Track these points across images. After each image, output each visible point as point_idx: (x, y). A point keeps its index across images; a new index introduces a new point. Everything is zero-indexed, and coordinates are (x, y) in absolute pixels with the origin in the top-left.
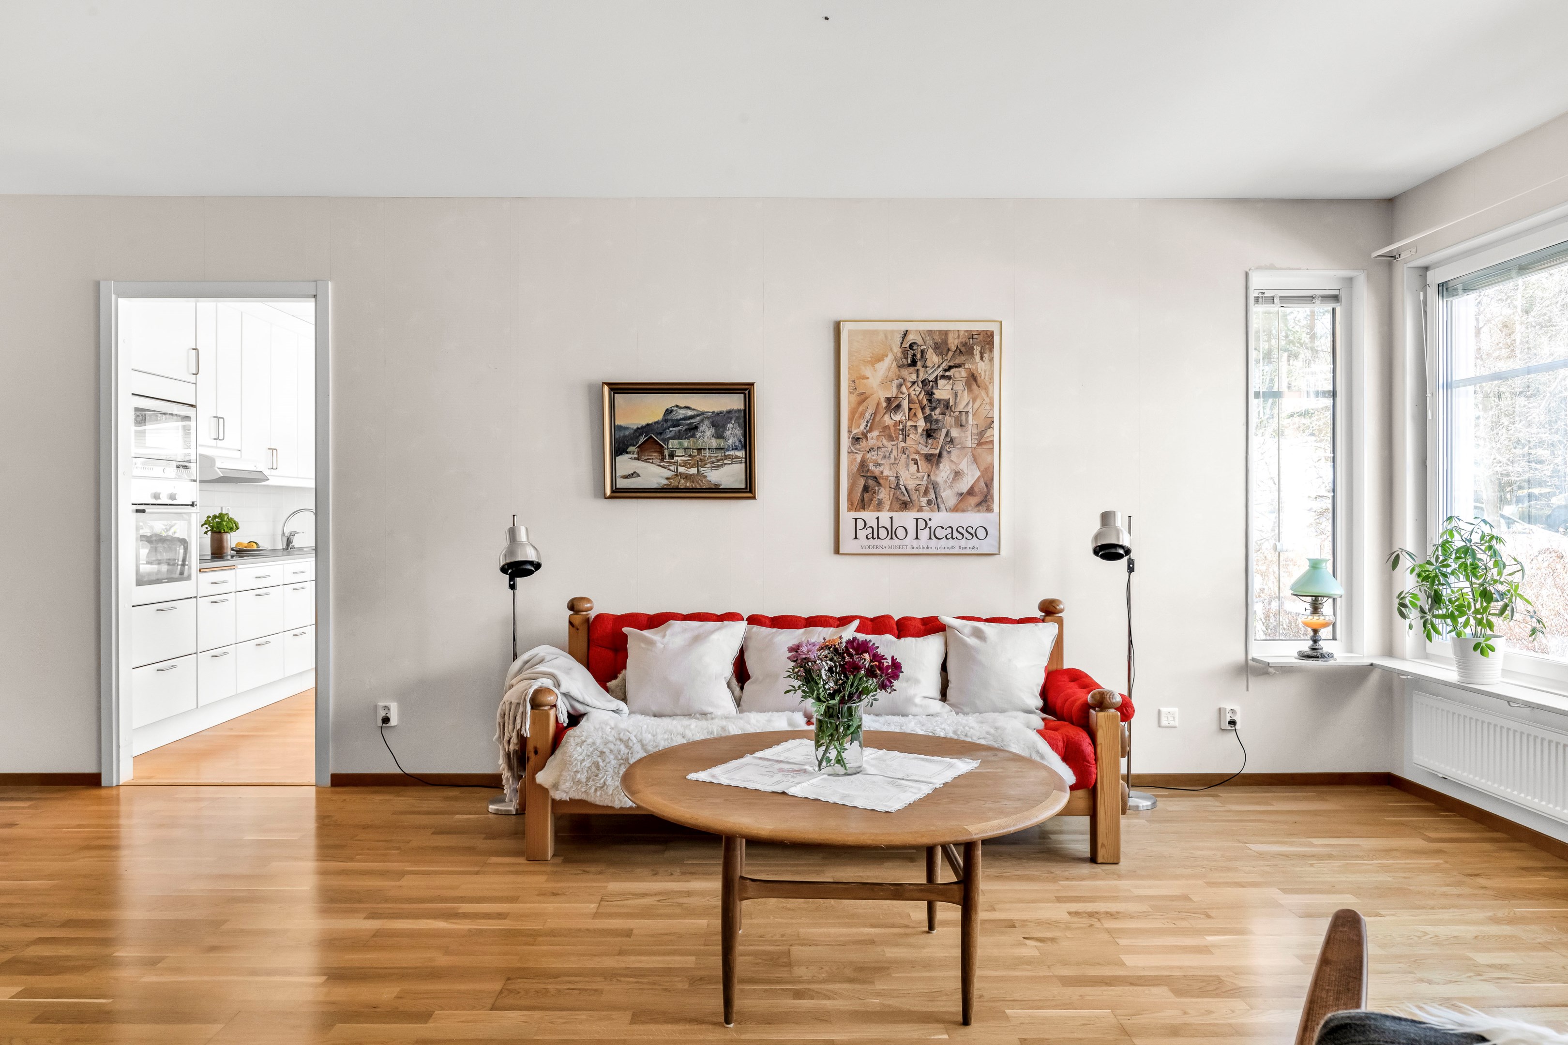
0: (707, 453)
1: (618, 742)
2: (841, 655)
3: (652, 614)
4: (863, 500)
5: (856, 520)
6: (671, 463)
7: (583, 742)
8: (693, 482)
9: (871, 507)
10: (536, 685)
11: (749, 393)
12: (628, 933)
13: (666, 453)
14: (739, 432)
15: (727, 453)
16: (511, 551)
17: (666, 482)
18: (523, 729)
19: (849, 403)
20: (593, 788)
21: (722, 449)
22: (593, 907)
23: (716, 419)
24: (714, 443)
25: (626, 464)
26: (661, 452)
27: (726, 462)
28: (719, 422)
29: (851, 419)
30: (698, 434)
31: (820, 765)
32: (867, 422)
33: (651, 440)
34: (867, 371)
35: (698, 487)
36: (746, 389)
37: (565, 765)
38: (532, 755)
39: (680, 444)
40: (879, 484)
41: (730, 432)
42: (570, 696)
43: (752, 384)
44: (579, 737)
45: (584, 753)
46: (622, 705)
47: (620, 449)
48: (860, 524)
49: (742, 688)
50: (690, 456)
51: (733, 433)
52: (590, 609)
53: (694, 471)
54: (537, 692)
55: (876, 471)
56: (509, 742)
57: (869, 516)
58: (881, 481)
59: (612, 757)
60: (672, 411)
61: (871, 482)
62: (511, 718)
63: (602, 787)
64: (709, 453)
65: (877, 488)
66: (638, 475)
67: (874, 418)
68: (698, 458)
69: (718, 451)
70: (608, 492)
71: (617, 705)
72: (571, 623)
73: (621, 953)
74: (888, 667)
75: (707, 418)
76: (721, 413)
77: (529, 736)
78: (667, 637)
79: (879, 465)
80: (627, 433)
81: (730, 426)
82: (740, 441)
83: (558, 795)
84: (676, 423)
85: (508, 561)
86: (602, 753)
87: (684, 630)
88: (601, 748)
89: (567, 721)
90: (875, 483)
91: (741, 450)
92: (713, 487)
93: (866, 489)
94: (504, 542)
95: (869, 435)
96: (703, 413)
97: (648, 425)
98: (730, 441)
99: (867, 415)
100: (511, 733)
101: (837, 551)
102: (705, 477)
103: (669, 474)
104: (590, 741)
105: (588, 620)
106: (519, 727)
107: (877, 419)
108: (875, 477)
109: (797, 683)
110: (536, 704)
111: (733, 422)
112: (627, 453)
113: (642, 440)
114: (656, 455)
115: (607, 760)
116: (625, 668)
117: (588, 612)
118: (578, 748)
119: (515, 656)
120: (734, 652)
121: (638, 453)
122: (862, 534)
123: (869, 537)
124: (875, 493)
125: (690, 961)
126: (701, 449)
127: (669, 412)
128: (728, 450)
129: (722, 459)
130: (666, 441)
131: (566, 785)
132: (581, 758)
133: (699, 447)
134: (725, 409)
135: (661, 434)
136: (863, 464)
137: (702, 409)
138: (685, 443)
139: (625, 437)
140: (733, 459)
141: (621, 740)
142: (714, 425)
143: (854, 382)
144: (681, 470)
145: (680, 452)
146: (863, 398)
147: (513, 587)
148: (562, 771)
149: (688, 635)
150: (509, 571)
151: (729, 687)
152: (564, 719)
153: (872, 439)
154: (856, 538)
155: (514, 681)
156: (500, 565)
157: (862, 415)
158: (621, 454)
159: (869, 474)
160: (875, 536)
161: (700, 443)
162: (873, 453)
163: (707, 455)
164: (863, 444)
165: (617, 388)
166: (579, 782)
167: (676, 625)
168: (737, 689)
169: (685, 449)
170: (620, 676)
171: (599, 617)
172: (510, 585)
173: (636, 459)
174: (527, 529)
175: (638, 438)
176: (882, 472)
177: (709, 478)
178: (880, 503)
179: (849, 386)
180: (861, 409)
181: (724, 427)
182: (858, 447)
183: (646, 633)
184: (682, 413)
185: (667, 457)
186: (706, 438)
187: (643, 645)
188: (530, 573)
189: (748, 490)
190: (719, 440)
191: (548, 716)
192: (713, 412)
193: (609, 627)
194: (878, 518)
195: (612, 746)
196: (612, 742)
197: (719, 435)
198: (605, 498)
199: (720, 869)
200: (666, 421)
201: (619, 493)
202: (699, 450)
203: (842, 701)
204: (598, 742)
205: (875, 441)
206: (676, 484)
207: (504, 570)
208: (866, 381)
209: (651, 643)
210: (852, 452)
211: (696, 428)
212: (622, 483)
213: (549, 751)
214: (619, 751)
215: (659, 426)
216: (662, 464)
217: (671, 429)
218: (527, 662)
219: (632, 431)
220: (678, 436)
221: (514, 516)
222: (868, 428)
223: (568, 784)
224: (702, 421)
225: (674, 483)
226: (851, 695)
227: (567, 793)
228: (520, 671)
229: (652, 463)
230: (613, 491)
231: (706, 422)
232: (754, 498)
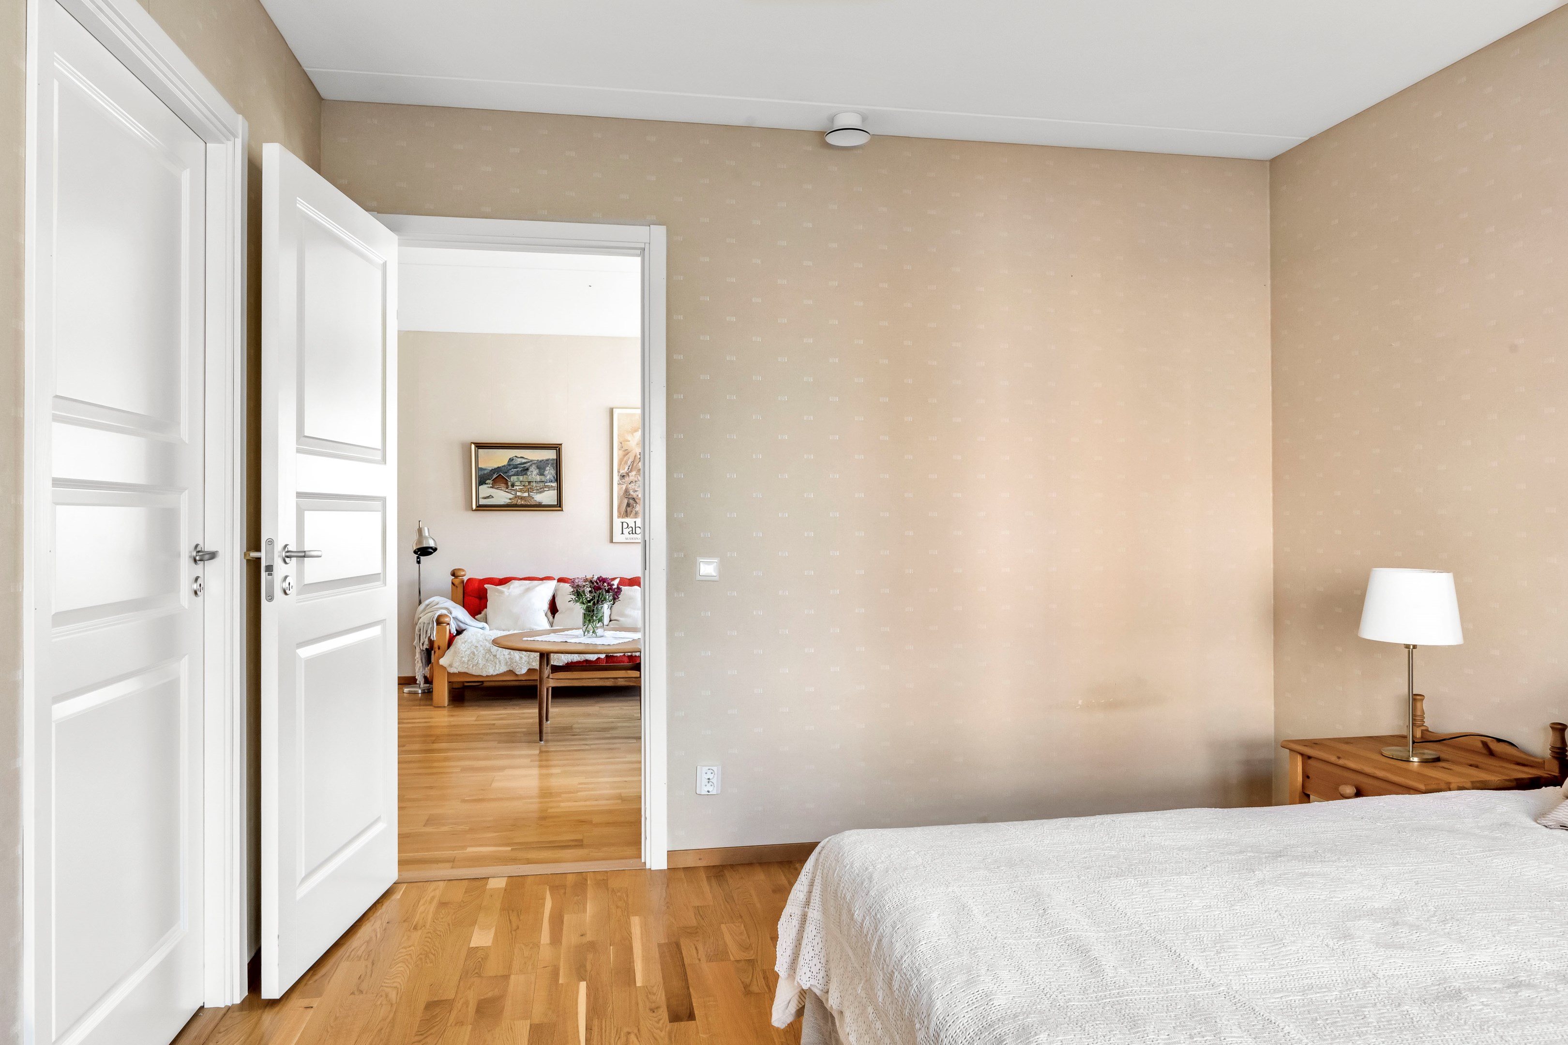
0: (534, 484)
1: (485, 641)
2: (593, 583)
3: (501, 578)
4: (626, 512)
5: (622, 523)
6: (513, 490)
7: (466, 642)
8: (526, 501)
9: (631, 516)
10: (438, 613)
11: (559, 449)
12: (494, 724)
13: (509, 484)
14: (553, 472)
15: (546, 484)
16: (420, 540)
17: (510, 501)
18: (432, 636)
19: (618, 455)
20: (472, 665)
21: (543, 482)
22: (474, 719)
23: (539, 464)
24: (538, 478)
25: (485, 490)
26: (507, 484)
27: (545, 489)
28: (541, 466)
29: (620, 464)
30: (529, 473)
31: (584, 634)
32: (629, 466)
33: (501, 476)
34: (629, 438)
35: (529, 504)
36: (558, 447)
37: (455, 652)
38: (437, 649)
39: (518, 479)
40: (636, 503)
41: (548, 472)
42: (457, 619)
43: (561, 444)
44: (463, 639)
45: (466, 647)
46: (485, 625)
47: (482, 481)
48: (625, 525)
49: (554, 617)
50: (524, 486)
51: (550, 472)
52: (464, 575)
53: (526, 494)
54: (439, 616)
55: (634, 495)
56: (423, 644)
57: (630, 521)
58: (637, 501)
59: (481, 649)
60: (513, 459)
61: (631, 501)
62: (425, 631)
63: (476, 665)
64: (535, 484)
65: (635, 505)
66: (493, 497)
67: (632, 466)
68: (529, 487)
69: (540, 483)
70: (474, 507)
71: (483, 625)
72: (452, 583)
73: (490, 729)
74: (615, 589)
75: (534, 463)
76: (543, 461)
77: (435, 639)
78: (511, 589)
79: (636, 491)
80: (486, 472)
81: (548, 468)
82: (554, 477)
83: (452, 670)
84: (516, 467)
85: (418, 547)
86: (476, 647)
87: (521, 586)
88: (476, 644)
89: (456, 632)
90: (634, 502)
91: (554, 482)
92: (538, 504)
93: (628, 505)
94: (415, 537)
95: (630, 474)
96: (531, 461)
97: (498, 467)
98: (548, 477)
99: (629, 463)
100: (424, 639)
101: (611, 541)
102: (533, 498)
103: (511, 496)
104: (469, 641)
105: (463, 582)
106: (429, 635)
107: (635, 465)
108: (634, 498)
109: (574, 597)
110: (439, 623)
111: (549, 466)
112: (486, 484)
113: (495, 476)
114: (503, 485)
115: (479, 650)
116: (486, 608)
117: (463, 577)
118: (463, 645)
119: (420, 603)
120: (549, 597)
121: (492, 484)
122: (626, 531)
123: (630, 533)
124: (633, 507)
125: (524, 730)
126: (530, 482)
127: (511, 460)
128: (546, 482)
129: (543, 488)
130: (509, 477)
131: (456, 664)
132: (464, 649)
133: (529, 481)
134: (545, 458)
135: (506, 473)
136: (627, 491)
137: (531, 458)
138: (521, 478)
139: (484, 474)
140: (550, 488)
141: (486, 640)
142: (538, 468)
143: (621, 443)
144: (519, 494)
145: (517, 484)
146: (626, 453)
147: (419, 562)
148: (454, 657)
149: (523, 588)
150: (419, 553)
151: (546, 616)
152: (454, 632)
153: (632, 476)
154: (622, 533)
155: (421, 615)
156: (413, 549)
157: (626, 463)
158: (482, 485)
159: (630, 497)
160: (634, 532)
161: (530, 479)
162: (632, 484)
163: (534, 485)
164: (627, 479)
165: (480, 446)
166: (464, 662)
167: (516, 583)
168: (551, 618)
169: (521, 482)
170: (483, 613)
171: (469, 580)
172: (417, 561)
173: (491, 487)
174: (428, 529)
175: (492, 475)
176: (638, 495)
177: (535, 499)
178: (636, 513)
179: (618, 446)
180: (625, 459)
181: (544, 469)
182: (624, 481)
183: (498, 587)
184: (519, 461)
185: (510, 487)
186: (533, 475)
187: (497, 594)
188: (431, 553)
189: (559, 505)
190: (541, 477)
191: (446, 629)
192: (538, 460)
193: (476, 585)
194: (635, 522)
195: (481, 643)
196: (481, 641)
197: (541, 474)
198: (473, 511)
199: (538, 706)
200: (509, 465)
201: (481, 508)
202: (529, 482)
203: (594, 604)
204: (474, 641)
205: (634, 477)
206: (516, 502)
207: (415, 552)
208: (628, 443)
209: (502, 592)
210: (620, 484)
211: (527, 469)
212: (482, 502)
213: (446, 648)
214: (485, 646)
215: (505, 468)
216: (507, 490)
217: (512, 470)
218: (428, 605)
219: (489, 471)
220: (517, 474)
221: (419, 521)
222: (629, 470)
223: (457, 664)
224: (531, 465)
225: (514, 502)
226: (598, 601)
227: (457, 669)
228: (424, 610)
229: (501, 490)
230: (477, 507)
231: (534, 466)
232: (562, 510)
